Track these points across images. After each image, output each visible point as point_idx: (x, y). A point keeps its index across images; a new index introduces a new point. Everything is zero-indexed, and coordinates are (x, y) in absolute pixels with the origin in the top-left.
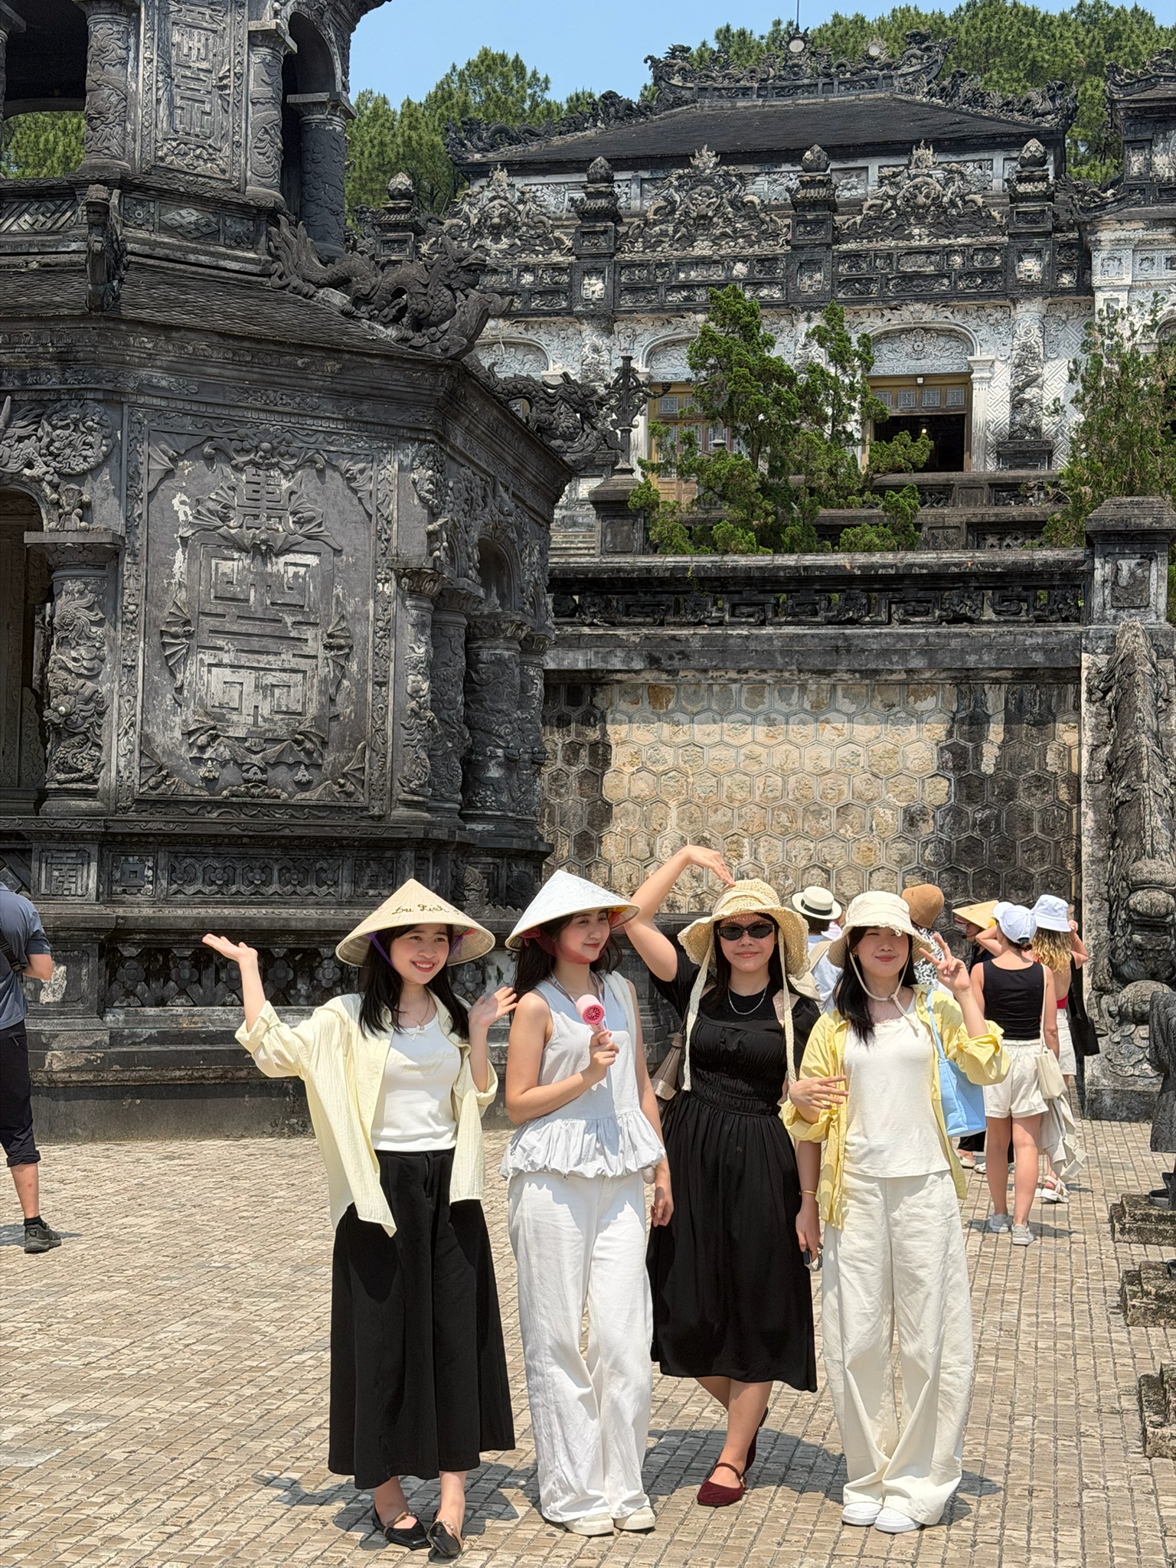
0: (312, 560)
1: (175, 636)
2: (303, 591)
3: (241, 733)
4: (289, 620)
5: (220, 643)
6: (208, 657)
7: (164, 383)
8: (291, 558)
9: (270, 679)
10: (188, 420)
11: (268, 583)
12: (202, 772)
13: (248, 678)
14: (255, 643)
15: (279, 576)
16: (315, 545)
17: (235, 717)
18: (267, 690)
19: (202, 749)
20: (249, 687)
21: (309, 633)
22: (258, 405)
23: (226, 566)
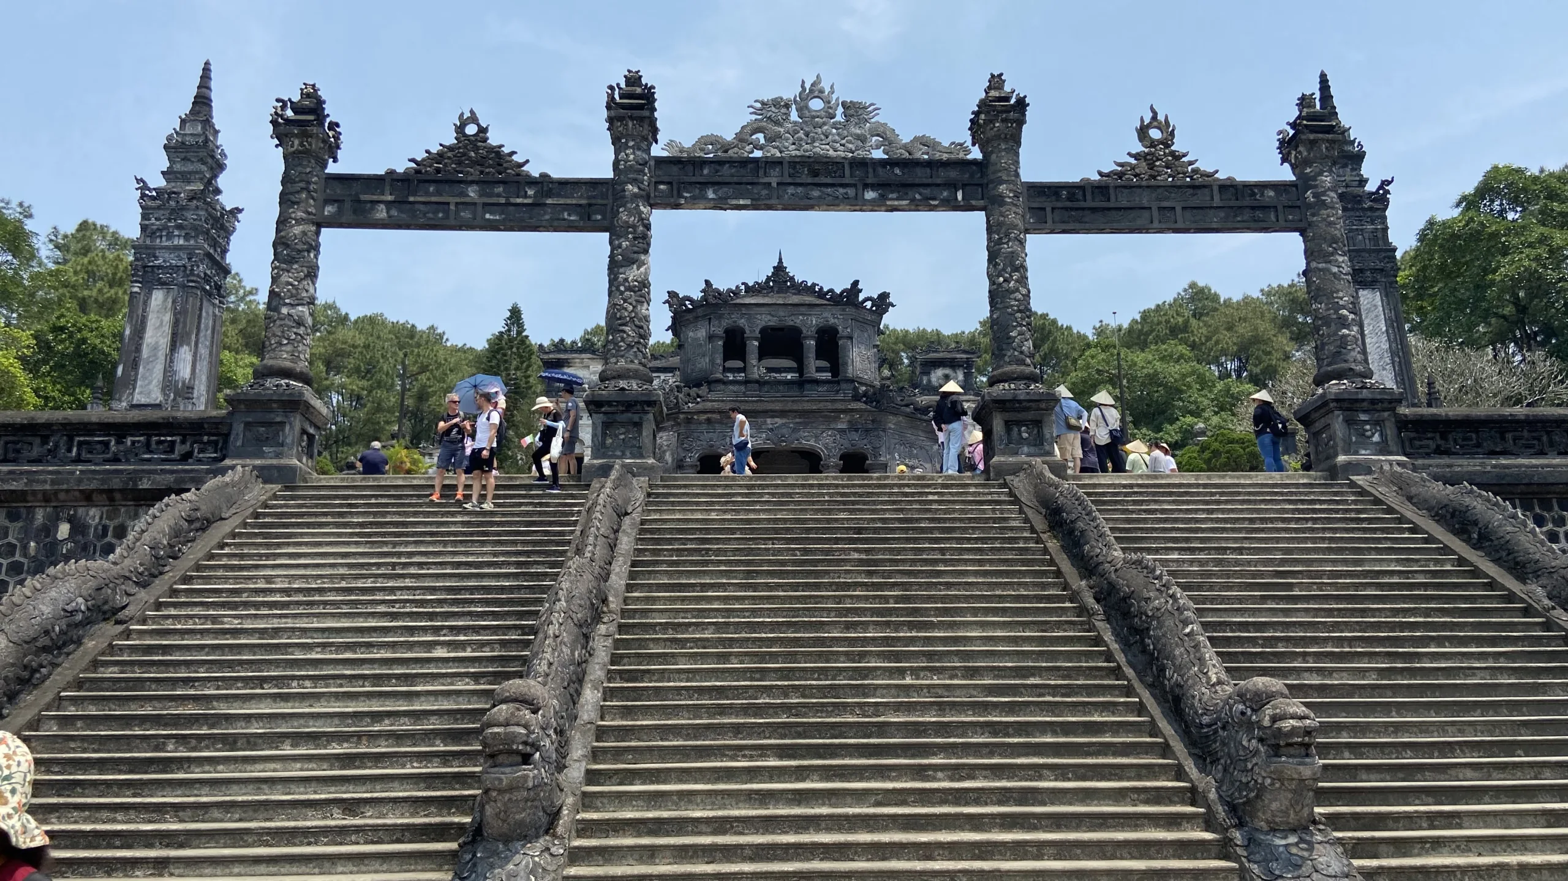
7: (893, 427)
10: (898, 435)
22: (909, 432)
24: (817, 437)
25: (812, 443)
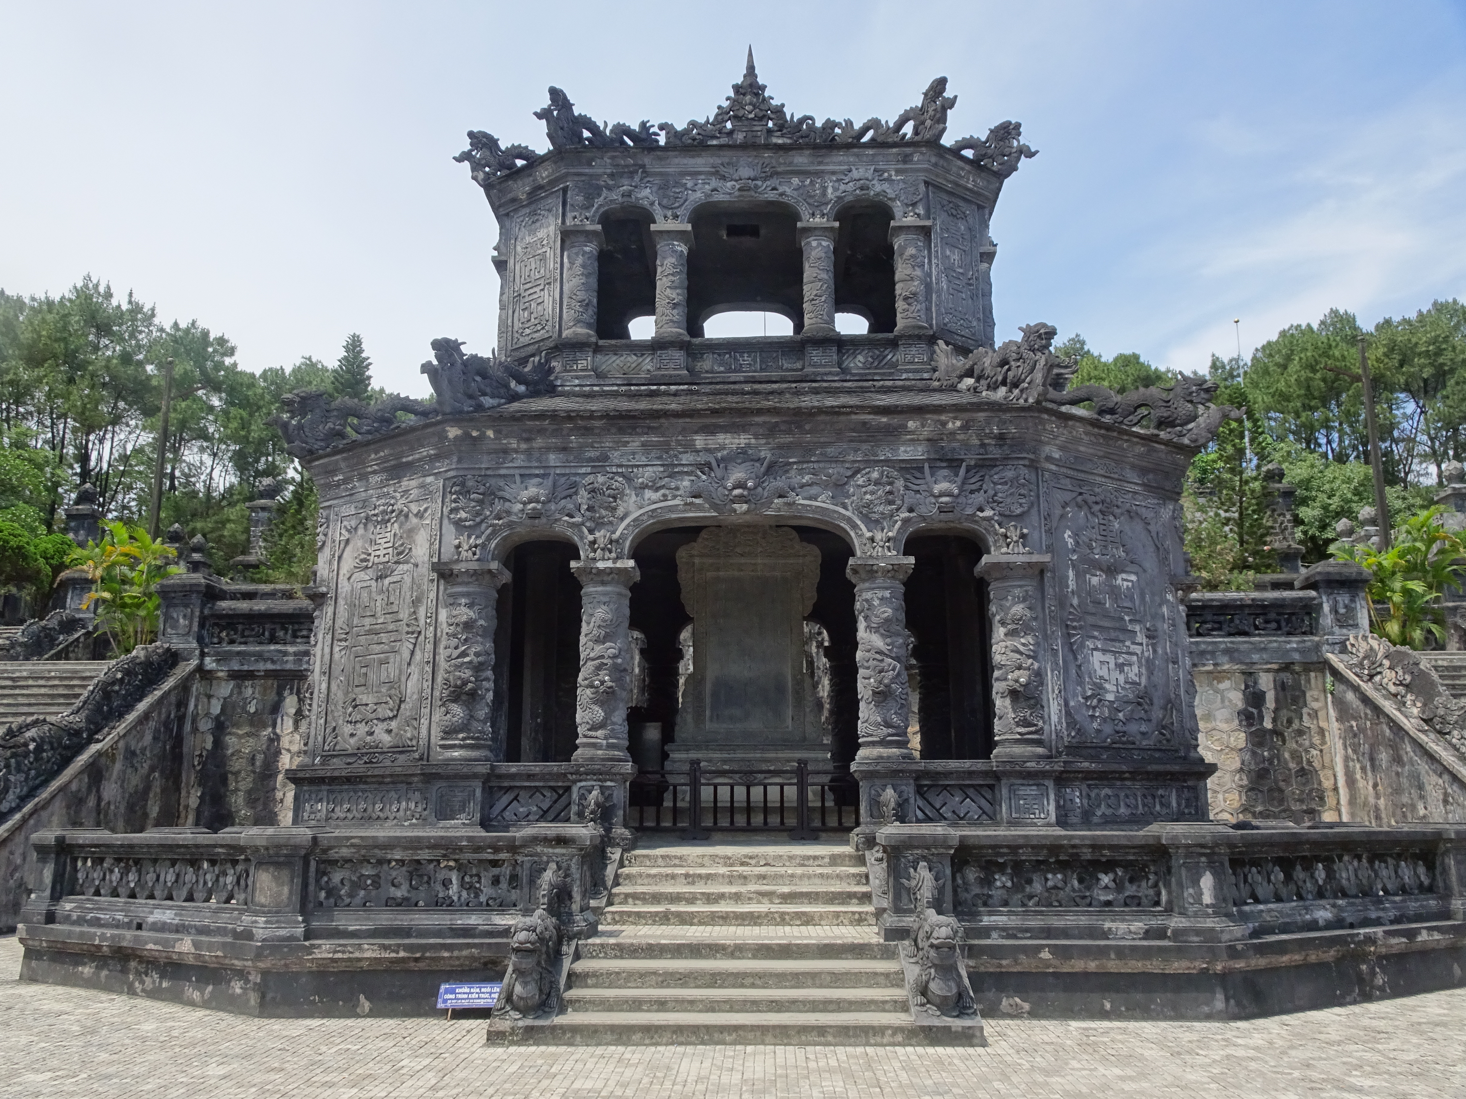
0: (1133, 578)
1: (1074, 628)
2: (1132, 599)
3: (1110, 697)
4: (1127, 618)
5: (1096, 633)
6: (1090, 644)
7: (1057, 456)
8: (1124, 576)
9: (1121, 660)
10: (1068, 481)
11: (1115, 592)
12: (1095, 725)
13: (1110, 658)
14: (1113, 634)
15: (1119, 587)
16: (1135, 568)
17: (1107, 686)
18: (1120, 667)
19: (1094, 708)
20: (1112, 665)
21: (1137, 628)
22: (1102, 472)
23: (1095, 580)
24: (839, 488)
25: (823, 502)
